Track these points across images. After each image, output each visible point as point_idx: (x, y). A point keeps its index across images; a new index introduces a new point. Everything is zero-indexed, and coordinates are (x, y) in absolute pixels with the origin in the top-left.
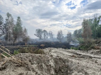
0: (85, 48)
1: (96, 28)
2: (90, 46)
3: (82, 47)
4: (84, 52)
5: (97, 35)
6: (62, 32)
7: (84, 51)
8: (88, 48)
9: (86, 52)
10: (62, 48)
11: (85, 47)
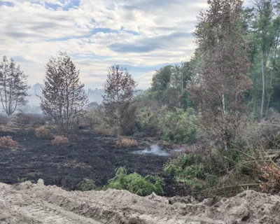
0: (201, 177)
1: (265, 58)
2: (231, 165)
3: (188, 168)
4: (193, 211)
5: (269, 96)
6: (72, 67)
7: (194, 204)
8: (223, 173)
9: (208, 209)
10: (46, 184)
11: (206, 170)
